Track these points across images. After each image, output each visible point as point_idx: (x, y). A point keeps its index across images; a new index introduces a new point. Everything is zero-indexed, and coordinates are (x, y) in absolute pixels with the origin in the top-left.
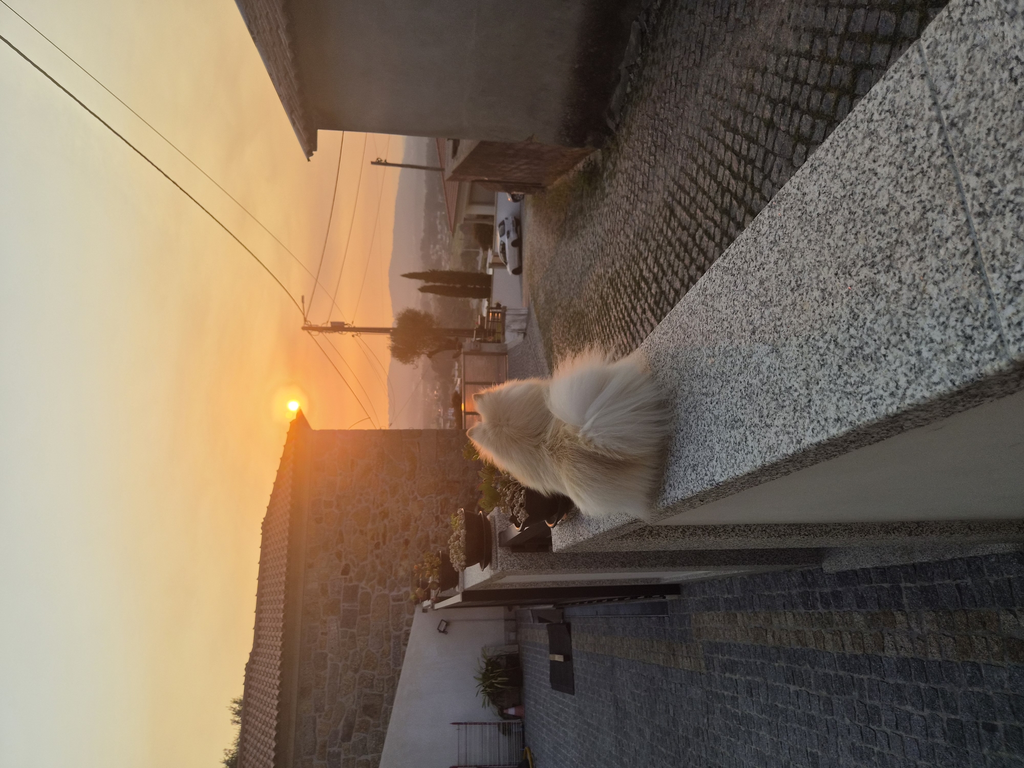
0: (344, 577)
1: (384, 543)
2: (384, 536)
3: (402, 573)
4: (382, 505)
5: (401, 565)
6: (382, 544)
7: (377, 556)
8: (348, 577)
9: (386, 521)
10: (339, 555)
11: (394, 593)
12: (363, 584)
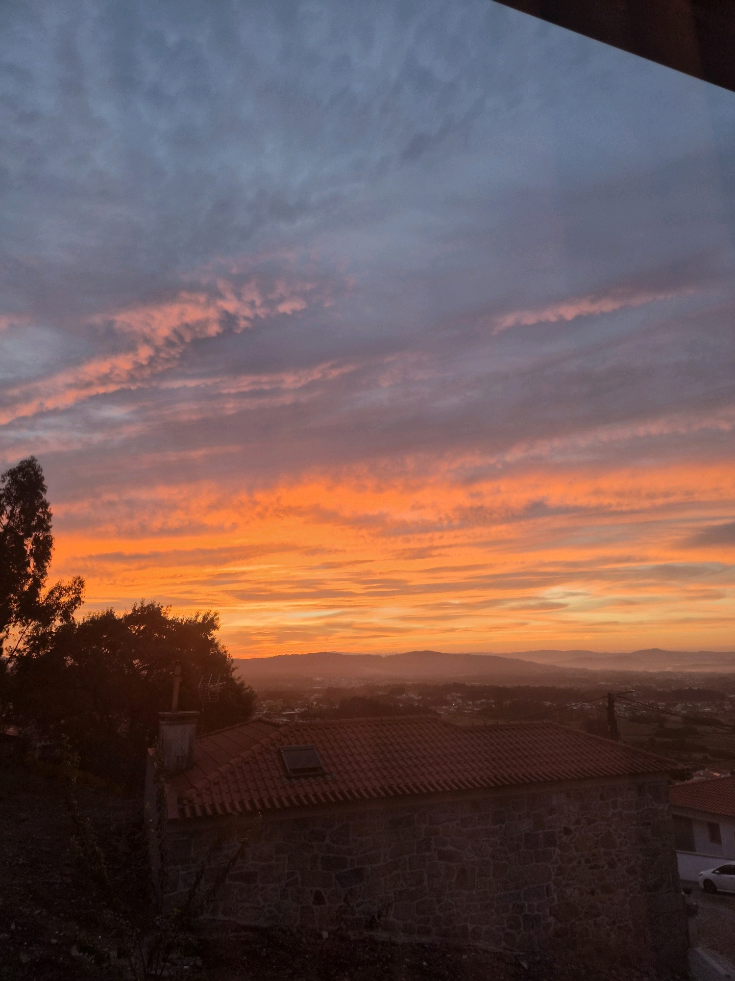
0: (562, 829)
1: (590, 868)
2: (595, 867)
3: (569, 891)
4: (619, 860)
5: (574, 889)
6: (589, 865)
7: (579, 862)
8: (562, 834)
9: (607, 866)
10: (578, 822)
11: (553, 886)
12: (558, 851)
